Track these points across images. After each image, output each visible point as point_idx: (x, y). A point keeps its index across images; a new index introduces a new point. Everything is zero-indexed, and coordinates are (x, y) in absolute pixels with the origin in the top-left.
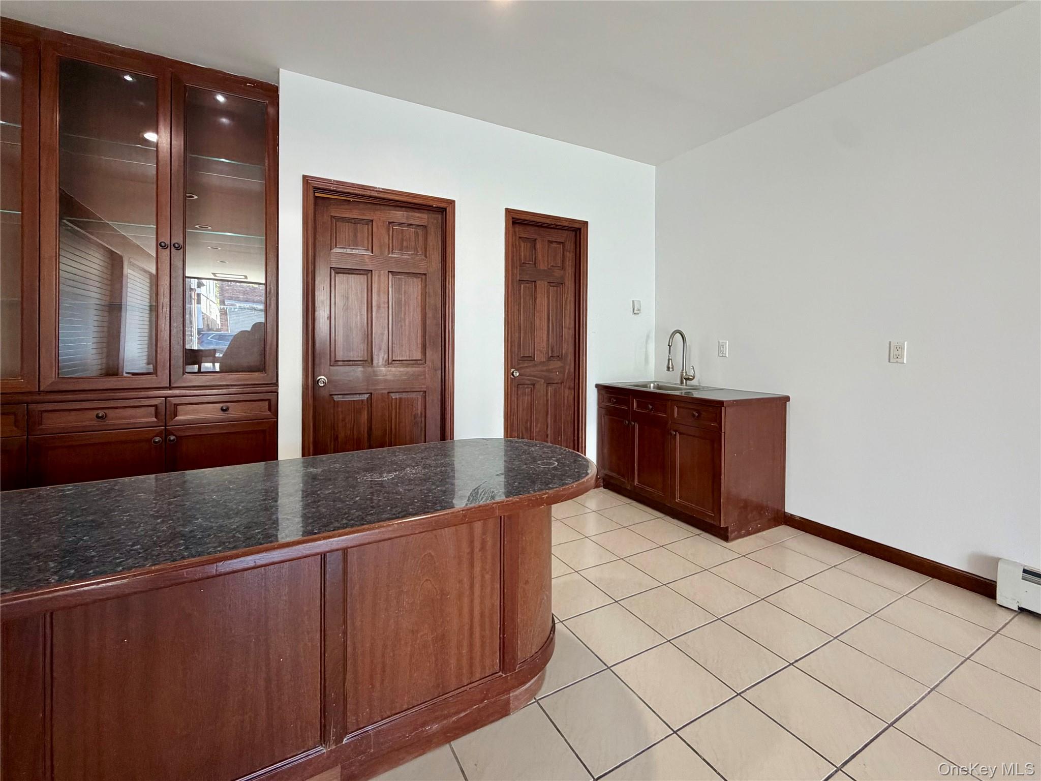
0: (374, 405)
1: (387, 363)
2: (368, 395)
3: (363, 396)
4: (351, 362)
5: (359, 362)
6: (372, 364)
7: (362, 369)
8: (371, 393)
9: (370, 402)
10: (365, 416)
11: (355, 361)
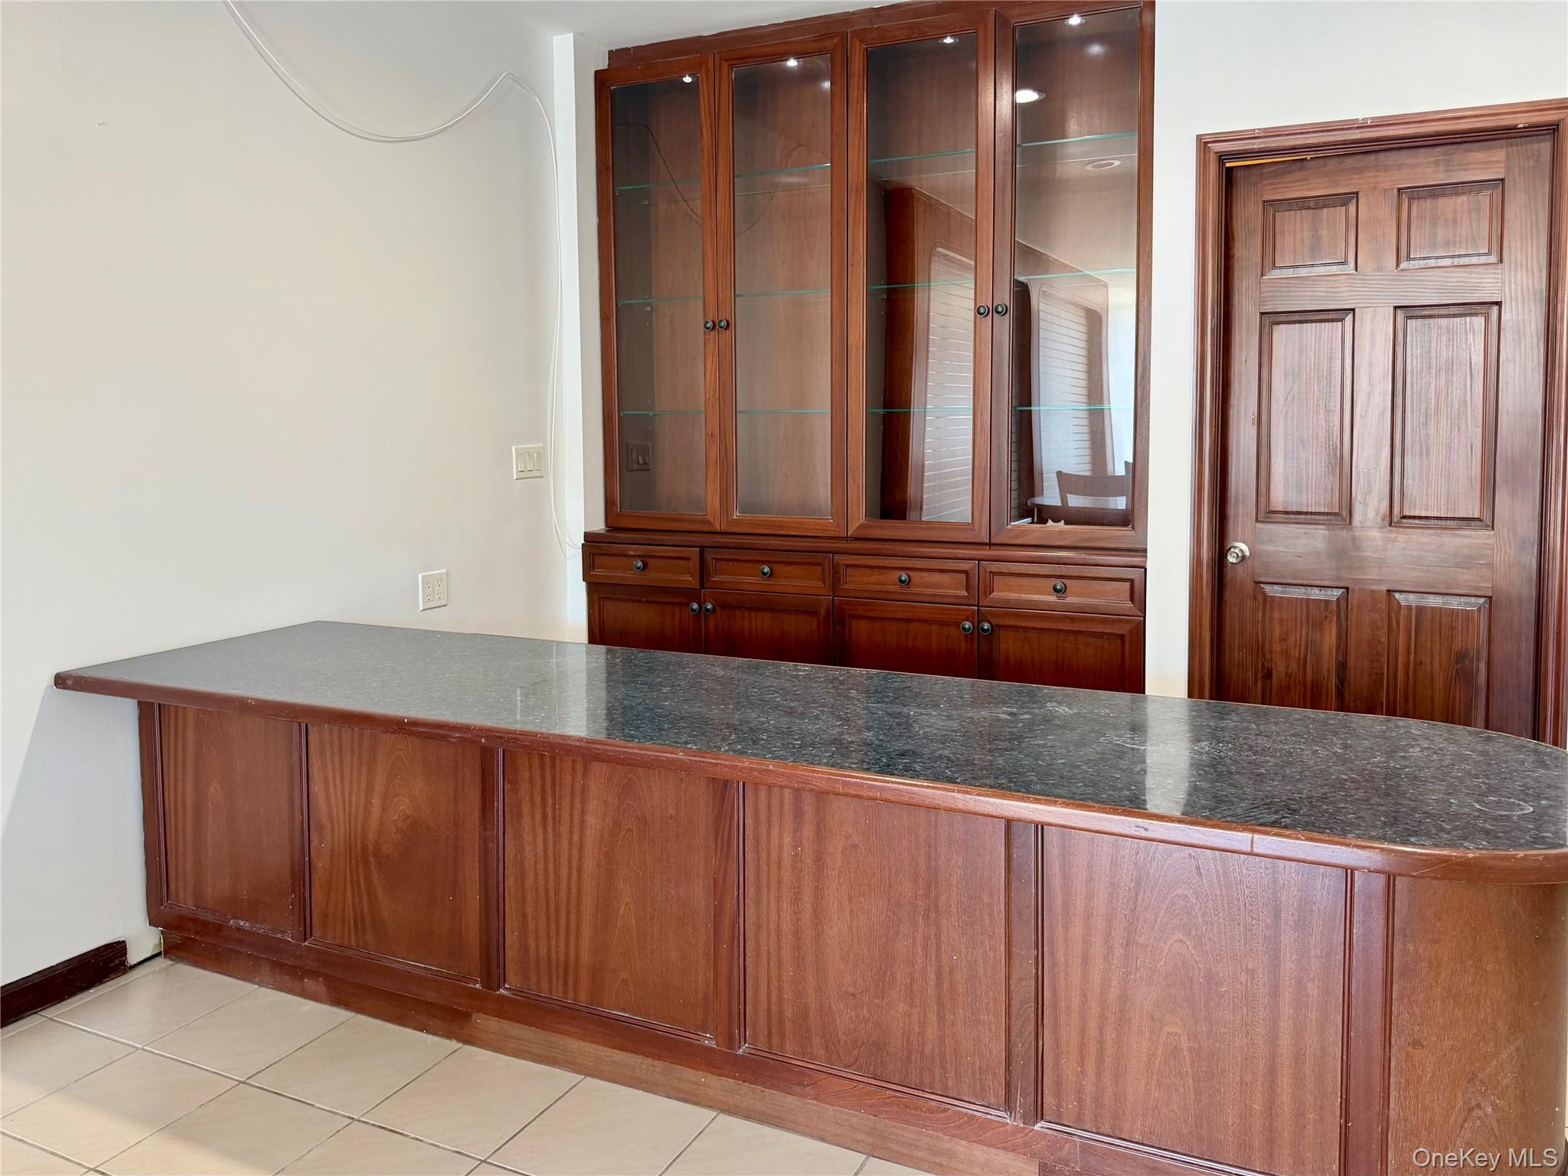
0: (1353, 616)
1: (1387, 523)
2: (1341, 591)
3: (1329, 592)
4: (1303, 516)
5: (1321, 517)
6: (1350, 523)
7: (1326, 532)
8: (1347, 589)
9: (1343, 606)
10: (1329, 639)
11: (1311, 513)
